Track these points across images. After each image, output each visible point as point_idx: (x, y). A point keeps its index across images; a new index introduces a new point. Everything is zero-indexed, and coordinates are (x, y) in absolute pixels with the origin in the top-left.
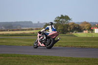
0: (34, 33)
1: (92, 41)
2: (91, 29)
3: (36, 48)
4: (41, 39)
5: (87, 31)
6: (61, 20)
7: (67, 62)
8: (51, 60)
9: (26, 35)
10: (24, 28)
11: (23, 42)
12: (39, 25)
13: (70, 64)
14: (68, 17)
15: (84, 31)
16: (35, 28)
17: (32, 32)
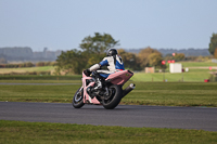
0: (35, 73)
1: (165, 92)
2: (161, 65)
3: (79, 107)
4: (91, 87)
5: (153, 69)
6: (95, 44)
7: (108, 138)
8: (73, 133)
9: (17, 78)
10: (14, 63)
11: (10, 93)
12: (46, 56)
13: (115, 141)
14: (110, 37)
15: (147, 69)
16: (37, 62)
17: (31, 70)
